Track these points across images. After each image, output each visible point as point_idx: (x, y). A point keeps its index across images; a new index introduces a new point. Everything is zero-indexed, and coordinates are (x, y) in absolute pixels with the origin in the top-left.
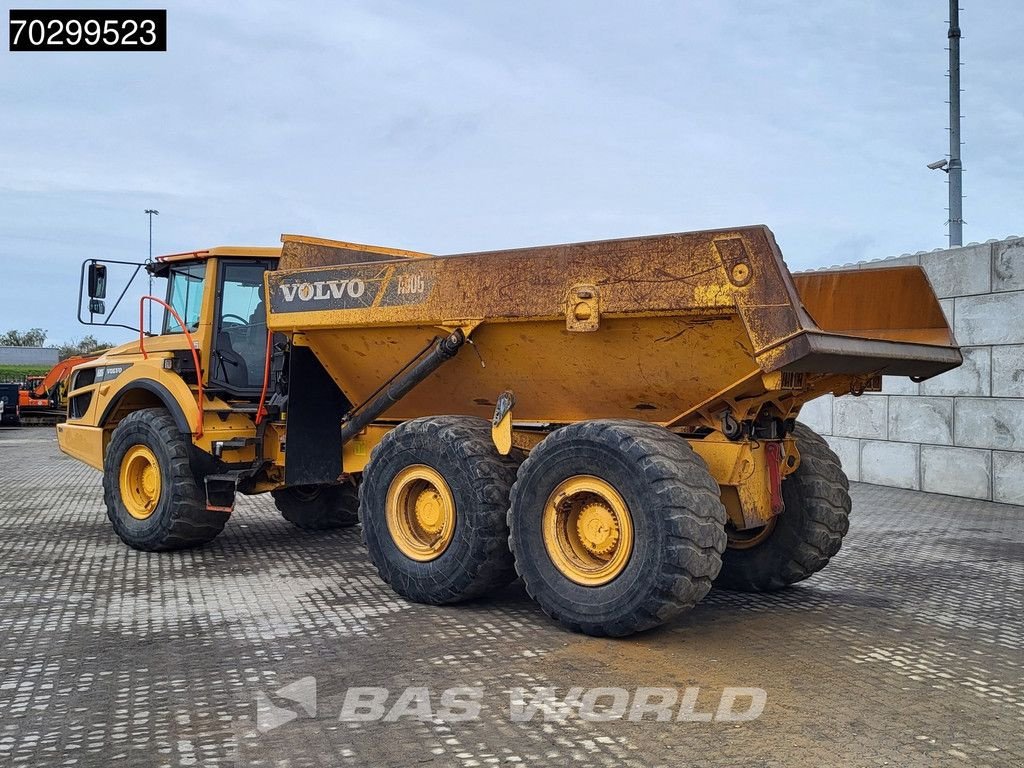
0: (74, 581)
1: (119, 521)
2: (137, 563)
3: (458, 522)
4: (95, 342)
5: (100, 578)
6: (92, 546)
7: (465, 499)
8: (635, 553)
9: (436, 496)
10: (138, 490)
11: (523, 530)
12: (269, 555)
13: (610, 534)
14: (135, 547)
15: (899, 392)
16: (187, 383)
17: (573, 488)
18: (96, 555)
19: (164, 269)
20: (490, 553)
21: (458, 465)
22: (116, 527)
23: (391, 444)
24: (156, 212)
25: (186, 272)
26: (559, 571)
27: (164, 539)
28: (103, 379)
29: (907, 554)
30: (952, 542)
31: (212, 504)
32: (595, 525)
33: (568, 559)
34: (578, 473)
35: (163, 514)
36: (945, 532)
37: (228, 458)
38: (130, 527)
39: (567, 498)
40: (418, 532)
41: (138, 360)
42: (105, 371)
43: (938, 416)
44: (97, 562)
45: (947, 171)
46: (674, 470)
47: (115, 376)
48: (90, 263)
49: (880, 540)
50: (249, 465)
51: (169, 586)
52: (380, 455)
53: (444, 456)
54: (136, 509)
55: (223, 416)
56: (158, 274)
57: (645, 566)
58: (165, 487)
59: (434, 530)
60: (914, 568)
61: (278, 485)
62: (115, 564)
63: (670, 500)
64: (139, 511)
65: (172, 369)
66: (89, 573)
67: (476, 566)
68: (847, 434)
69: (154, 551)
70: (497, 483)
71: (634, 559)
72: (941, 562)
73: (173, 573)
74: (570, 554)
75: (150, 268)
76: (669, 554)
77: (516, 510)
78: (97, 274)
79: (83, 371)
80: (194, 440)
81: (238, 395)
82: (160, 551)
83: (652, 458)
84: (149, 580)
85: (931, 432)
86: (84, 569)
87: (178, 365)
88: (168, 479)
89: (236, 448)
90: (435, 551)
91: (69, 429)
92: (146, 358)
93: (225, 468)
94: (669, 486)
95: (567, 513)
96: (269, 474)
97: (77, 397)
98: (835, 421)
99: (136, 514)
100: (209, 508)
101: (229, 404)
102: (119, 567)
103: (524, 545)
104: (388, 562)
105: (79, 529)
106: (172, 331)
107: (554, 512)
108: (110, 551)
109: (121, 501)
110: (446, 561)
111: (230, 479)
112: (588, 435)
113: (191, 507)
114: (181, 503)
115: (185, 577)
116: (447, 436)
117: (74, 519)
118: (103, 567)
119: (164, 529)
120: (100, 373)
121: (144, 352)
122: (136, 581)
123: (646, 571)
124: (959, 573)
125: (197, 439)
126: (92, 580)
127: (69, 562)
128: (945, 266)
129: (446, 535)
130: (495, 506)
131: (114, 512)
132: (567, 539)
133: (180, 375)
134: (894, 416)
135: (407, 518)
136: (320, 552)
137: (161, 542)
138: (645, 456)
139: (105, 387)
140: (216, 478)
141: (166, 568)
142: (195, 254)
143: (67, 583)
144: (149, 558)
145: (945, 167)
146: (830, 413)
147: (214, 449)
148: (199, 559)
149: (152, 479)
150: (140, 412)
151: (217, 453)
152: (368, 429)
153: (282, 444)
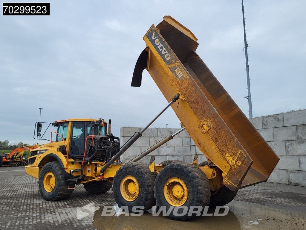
0: (33, 210)
1: (43, 193)
2: (49, 205)
3: (140, 191)
4: (23, 144)
5: (40, 209)
6: (35, 200)
7: (142, 184)
8: (189, 198)
9: (134, 184)
10: (48, 184)
11: (158, 192)
12: (85, 201)
13: (181, 193)
14: (47, 200)
16: (63, 154)
17: (171, 181)
18: (37, 203)
19: (57, 124)
20: (149, 199)
21: (140, 175)
22: (42, 195)
23: (122, 170)
24: (42, 109)
25: (63, 125)
26: (168, 203)
27: (56, 198)
28: (39, 154)
29: (250, 196)
30: (260, 193)
31: (70, 187)
32: (177, 191)
33: (170, 200)
34: (173, 177)
35: (56, 190)
36: (258, 190)
37: (74, 174)
38: (46, 194)
39: (170, 183)
40: (129, 193)
41: (50, 148)
42: (40, 152)
44: (38, 204)
45: (248, 99)
46: (198, 176)
47: (43, 153)
48: (37, 123)
49: (242, 193)
50: (79, 176)
51: (60, 210)
52: (119, 173)
53: (136, 173)
54: (48, 189)
55: (73, 163)
56: (55, 126)
57: (192, 201)
58: (56, 183)
59: (133, 193)
60: (253, 200)
61: (87, 181)
62: (43, 205)
63: (198, 183)
64: (49, 190)
65: (59, 151)
66: (36, 208)
67: (145, 202)
69: (53, 201)
70: (151, 180)
71: (188, 199)
72: (259, 198)
73: (60, 207)
74: (171, 198)
75: (53, 124)
76: (198, 198)
77: (156, 187)
78: (39, 126)
79: (33, 152)
80: (65, 170)
81: (76, 157)
82: (54, 201)
83: (192, 172)
84: (54, 209)
86: (35, 207)
87: (61, 150)
88: (57, 181)
89: (76, 172)
90: (134, 199)
91: (29, 168)
92: (52, 148)
93: (73, 177)
94: (197, 180)
95: (170, 187)
96: (84, 179)
97: (31, 159)
99: (48, 191)
100: (69, 188)
101: (74, 160)
102: (44, 206)
103: (159, 196)
104: (121, 202)
105: (30, 196)
106: (59, 140)
107: (166, 187)
108: (40, 201)
109: (44, 187)
110: (137, 201)
111: (75, 180)
112: (175, 167)
113: (64, 188)
114: (61, 187)
115: (63, 208)
116: (137, 167)
117: (28, 193)
118: (40, 206)
119: (56, 195)
120: (38, 152)
121: (51, 146)
122: (50, 209)
123: (192, 203)
124: (265, 201)
125: (66, 169)
126: (38, 210)
127: (30, 205)
129: (137, 194)
130: (150, 186)
131: (42, 190)
132: (170, 194)
133: (61, 152)
135: (125, 190)
136: (98, 200)
137: (55, 198)
138: (190, 172)
139: (40, 156)
140: (71, 180)
141: (57, 205)
142: (66, 120)
143: (31, 211)
144: (52, 203)
145: (247, 98)
147: (70, 172)
148: (66, 203)
149: (53, 181)
150: (50, 163)
151: (71, 173)
152: (112, 166)
153: (88, 170)
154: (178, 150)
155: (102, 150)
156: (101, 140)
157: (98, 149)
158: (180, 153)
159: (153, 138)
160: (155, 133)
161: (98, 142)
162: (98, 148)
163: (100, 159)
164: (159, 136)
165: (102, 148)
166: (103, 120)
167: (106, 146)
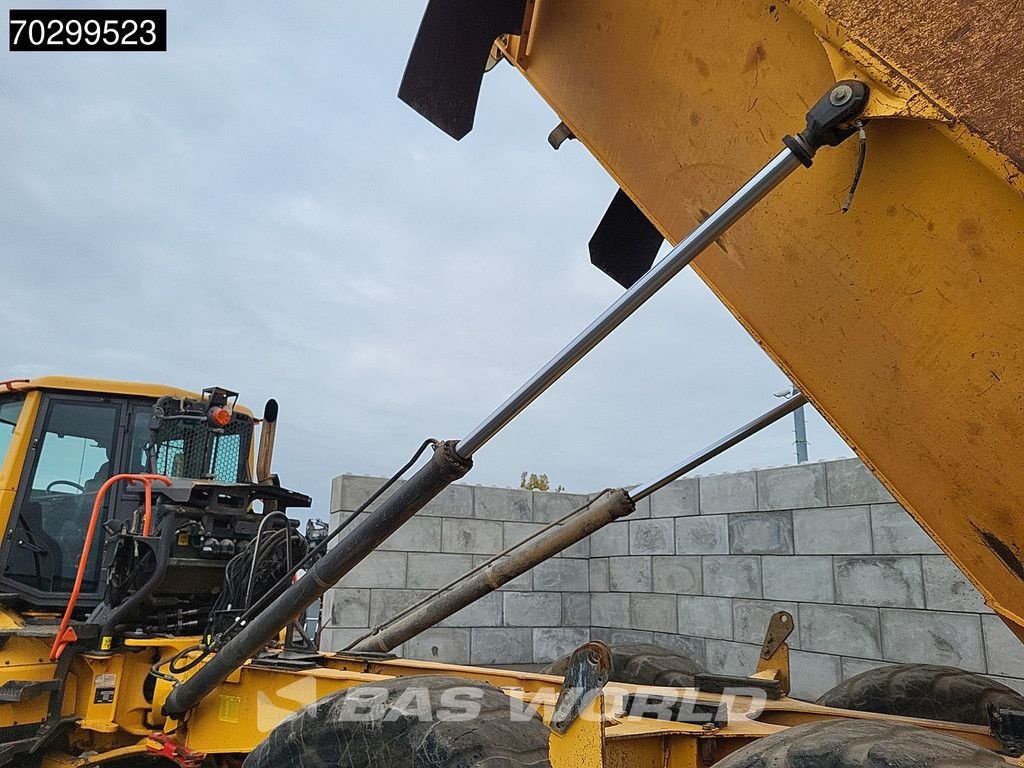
15: (810, 599)
43: (861, 627)
50: (31, 730)
68: (751, 640)
81: (40, 603)
85: (853, 644)
98: (736, 627)
101: (24, 619)
128: (856, 473)
134: (806, 624)
142: (8, 384)
146: (729, 618)
152: (248, 678)
153: (99, 690)
154: (546, 572)
155: (201, 563)
156: (203, 508)
157: (174, 561)
158: (550, 582)
159: (455, 523)
160: (465, 504)
161: (179, 515)
162: (174, 550)
163: (187, 618)
164: (478, 515)
165: (200, 554)
166: (231, 400)
167: (227, 542)
